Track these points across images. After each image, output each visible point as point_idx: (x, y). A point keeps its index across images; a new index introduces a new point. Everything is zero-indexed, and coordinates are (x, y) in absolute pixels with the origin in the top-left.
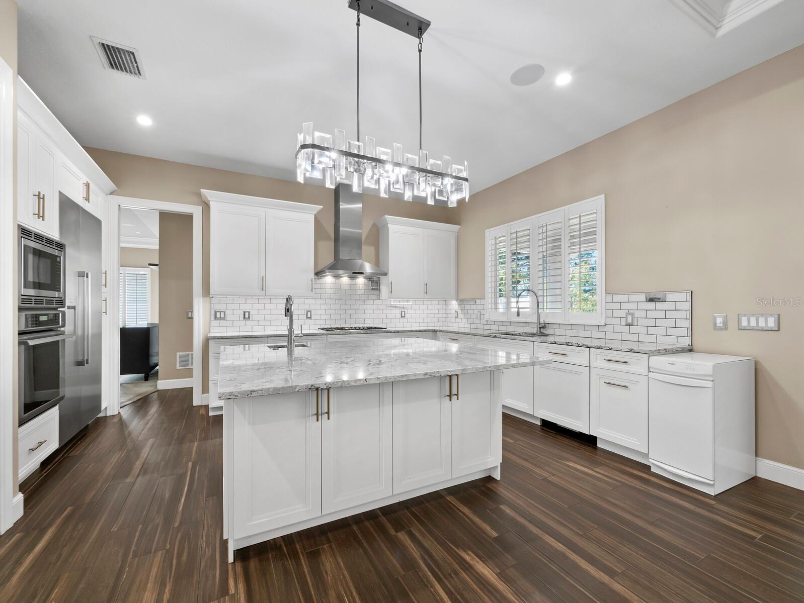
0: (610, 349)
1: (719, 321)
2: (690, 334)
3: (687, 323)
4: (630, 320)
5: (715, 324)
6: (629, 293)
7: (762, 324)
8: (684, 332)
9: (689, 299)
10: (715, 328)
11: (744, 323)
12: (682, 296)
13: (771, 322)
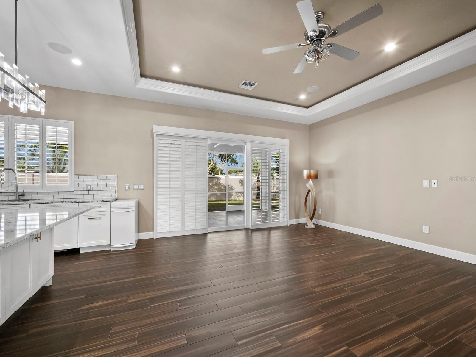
0: (91, 202)
1: (127, 187)
2: (116, 193)
3: (115, 188)
4: (89, 188)
5: (126, 188)
6: (88, 175)
7: (140, 188)
8: (114, 192)
9: (116, 178)
10: (126, 190)
11: (135, 188)
12: (113, 177)
13: (142, 187)
